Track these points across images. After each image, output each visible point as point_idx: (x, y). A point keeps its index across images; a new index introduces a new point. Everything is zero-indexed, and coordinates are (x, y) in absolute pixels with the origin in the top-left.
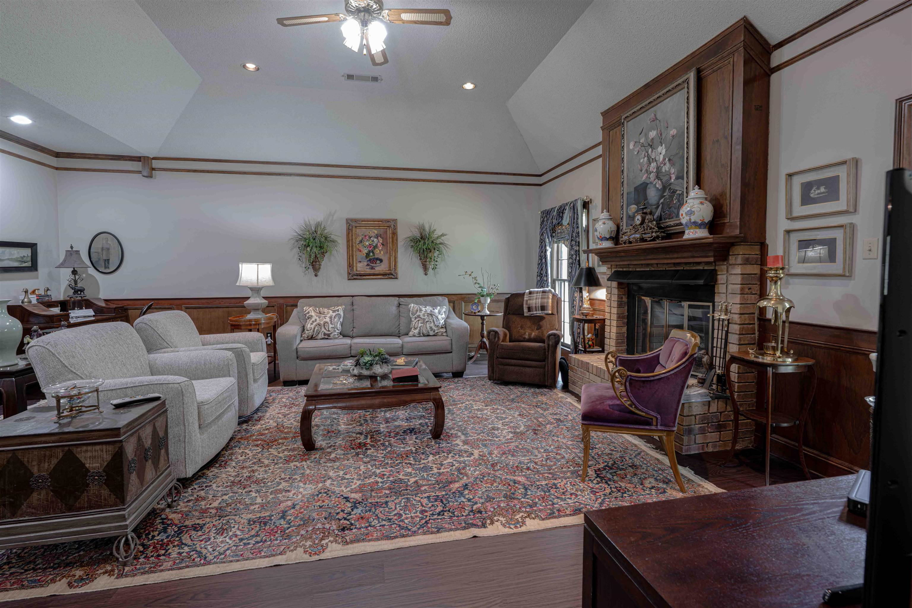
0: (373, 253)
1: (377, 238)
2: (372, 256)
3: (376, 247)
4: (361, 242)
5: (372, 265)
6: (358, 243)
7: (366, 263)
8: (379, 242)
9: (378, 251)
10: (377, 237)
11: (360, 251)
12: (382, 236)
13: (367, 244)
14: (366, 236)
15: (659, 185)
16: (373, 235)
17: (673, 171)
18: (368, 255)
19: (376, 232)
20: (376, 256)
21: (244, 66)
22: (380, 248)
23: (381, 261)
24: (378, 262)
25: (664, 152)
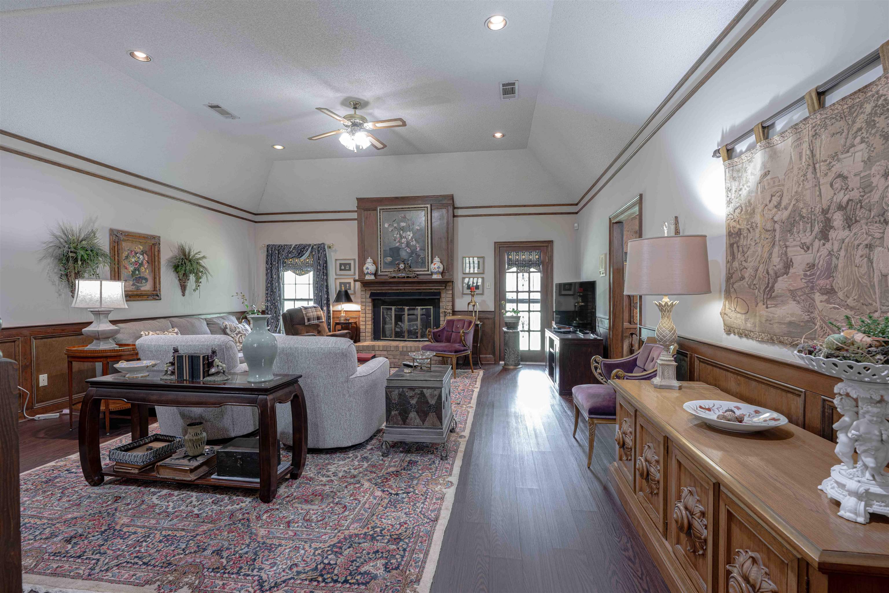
0: (139, 271)
1: (143, 255)
2: (137, 275)
3: (141, 264)
4: (127, 257)
5: (138, 284)
6: (124, 258)
7: (131, 283)
8: (144, 259)
9: (144, 269)
10: (143, 253)
11: (126, 268)
12: (147, 253)
13: (133, 260)
14: (132, 252)
15: (408, 250)
16: (139, 250)
17: (418, 245)
18: (133, 272)
19: (141, 247)
20: (142, 275)
21: (132, 55)
22: (146, 267)
23: (146, 280)
24: (144, 281)
25: (412, 235)
